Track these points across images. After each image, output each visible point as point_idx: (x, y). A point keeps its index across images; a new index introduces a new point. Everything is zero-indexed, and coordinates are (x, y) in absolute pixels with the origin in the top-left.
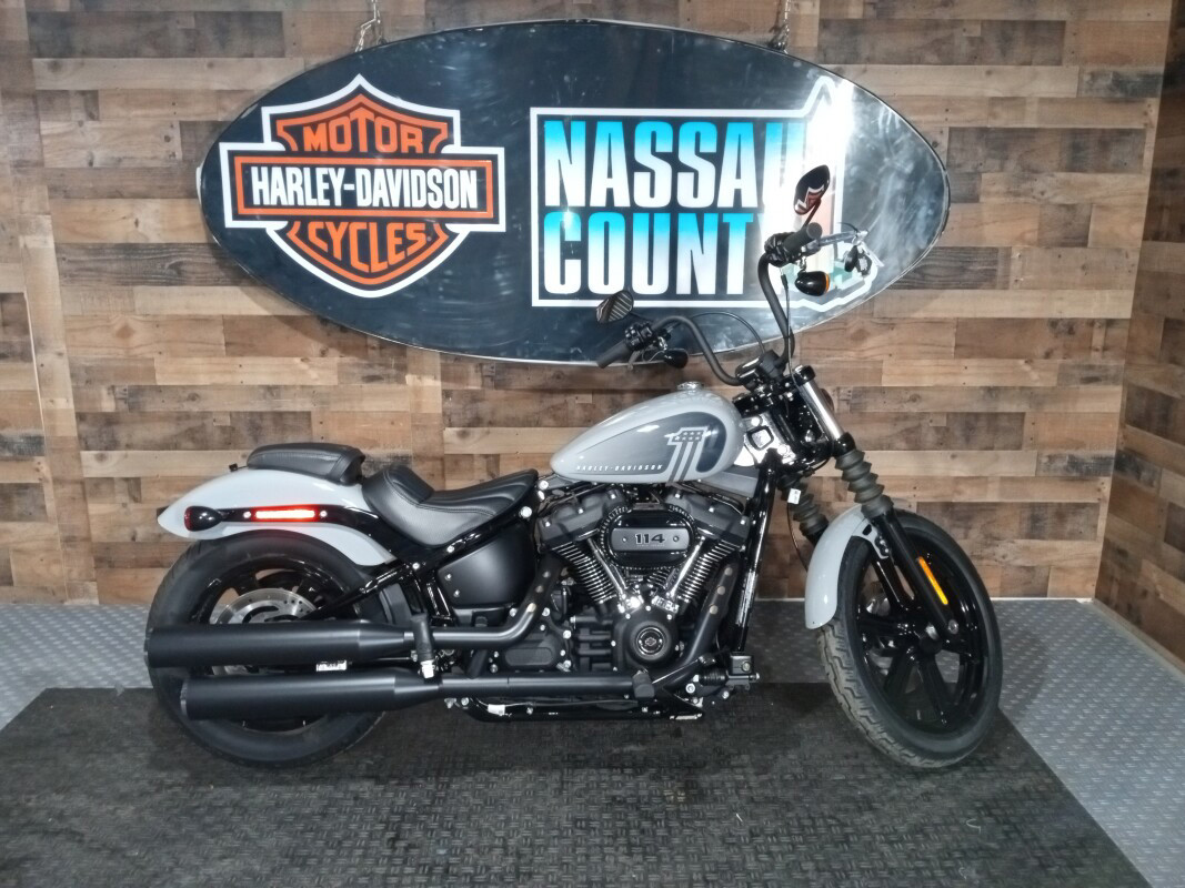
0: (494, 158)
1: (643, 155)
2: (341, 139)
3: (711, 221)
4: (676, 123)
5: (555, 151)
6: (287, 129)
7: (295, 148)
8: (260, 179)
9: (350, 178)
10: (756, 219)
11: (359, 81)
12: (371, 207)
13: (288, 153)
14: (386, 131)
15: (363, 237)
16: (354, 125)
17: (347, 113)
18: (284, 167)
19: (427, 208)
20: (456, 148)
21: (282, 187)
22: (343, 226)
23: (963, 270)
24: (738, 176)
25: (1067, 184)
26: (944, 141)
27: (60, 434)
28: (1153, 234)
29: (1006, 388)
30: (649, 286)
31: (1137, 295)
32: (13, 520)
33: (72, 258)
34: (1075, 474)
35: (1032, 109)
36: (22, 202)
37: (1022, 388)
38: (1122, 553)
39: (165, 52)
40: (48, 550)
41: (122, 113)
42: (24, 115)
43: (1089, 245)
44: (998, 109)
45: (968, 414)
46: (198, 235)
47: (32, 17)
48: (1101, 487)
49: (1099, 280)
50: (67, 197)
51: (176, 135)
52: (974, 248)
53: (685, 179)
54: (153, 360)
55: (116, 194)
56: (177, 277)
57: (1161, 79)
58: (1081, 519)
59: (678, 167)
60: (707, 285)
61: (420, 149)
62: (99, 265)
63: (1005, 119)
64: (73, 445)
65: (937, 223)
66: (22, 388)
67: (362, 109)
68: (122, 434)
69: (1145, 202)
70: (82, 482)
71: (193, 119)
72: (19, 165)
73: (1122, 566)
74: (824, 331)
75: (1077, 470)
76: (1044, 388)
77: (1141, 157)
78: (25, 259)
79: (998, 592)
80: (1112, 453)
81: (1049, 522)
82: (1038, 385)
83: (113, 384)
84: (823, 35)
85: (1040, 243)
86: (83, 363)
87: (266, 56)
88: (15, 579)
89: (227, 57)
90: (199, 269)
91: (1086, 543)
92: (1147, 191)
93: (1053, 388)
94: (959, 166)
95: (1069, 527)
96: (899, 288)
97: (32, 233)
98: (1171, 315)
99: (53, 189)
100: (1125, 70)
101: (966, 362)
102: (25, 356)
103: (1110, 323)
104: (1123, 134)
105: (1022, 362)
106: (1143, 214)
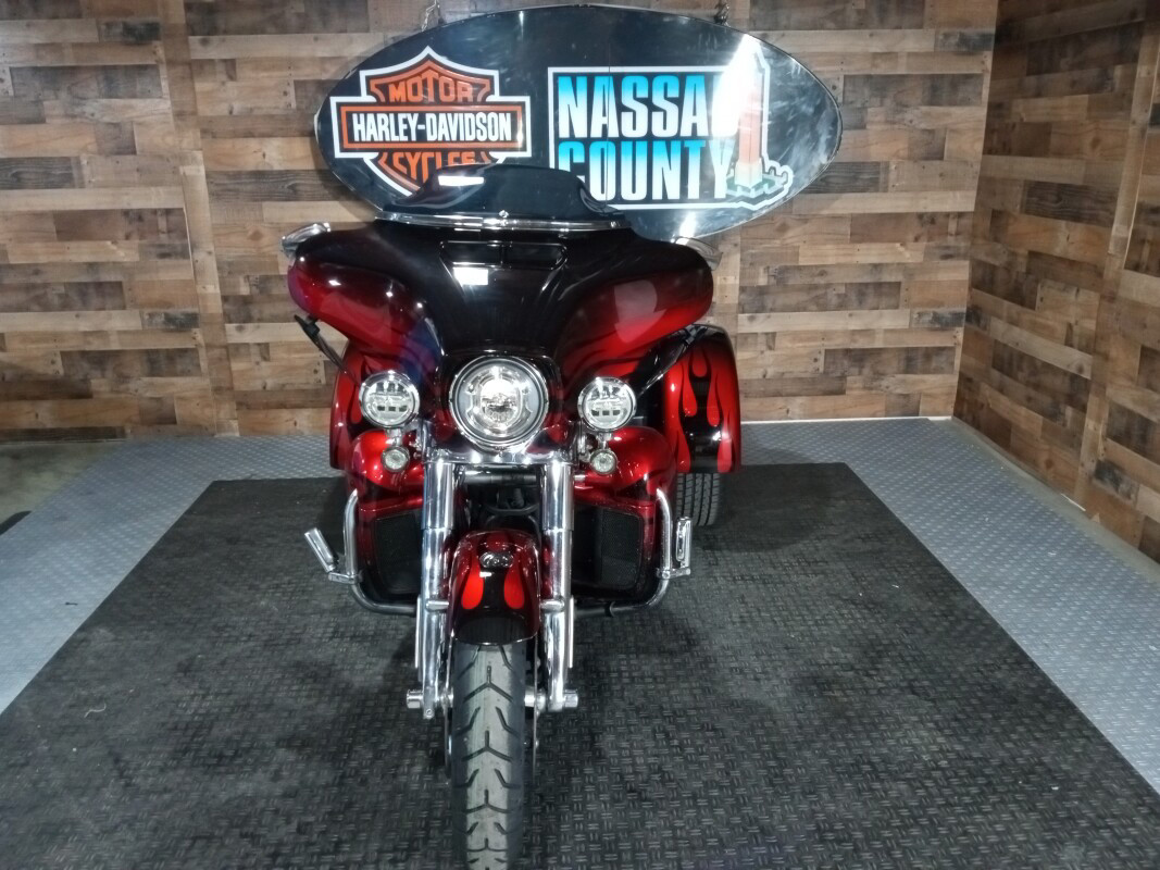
0: (522, 104)
1: (627, 100)
2: (415, 93)
3: (676, 146)
4: (650, 77)
5: (566, 98)
6: (377, 86)
7: (383, 99)
8: (359, 122)
9: (422, 120)
10: (707, 144)
11: (428, 51)
12: (437, 141)
13: (379, 103)
14: (446, 85)
15: (432, 162)
16: (425, 82)
17: (419, 74)
18: (375, 113)
19: (476, 141)
20: (496, 97)
21: (375, 128)
22: (418, 155)
23: (855, 179)
24: (695, 114)
25: (928, 114)
26: (840, 85)
27: (210, 311)
28: (988, 151)
29: (887, 264)
30: (634, 193)
31: (978, 194)
32: (175, 375)
33: (218, 182)
34: (937, 326)
35: (903, 61)
36: (181, 141)
37: (899, 264)
38: (970, 380)
39: (283, 29)
40: (200, 397)
41: (253, 75)
42: (183, 78)
43: (945, 157)
44: (878, 61)
45: (861, 284)
46: (310, 165)
47: (188, 7)
48: (954, 333)
49: (951, 184)
50: (214, 137)
51: (291, 90)
52: (863, 163)
53: (657, 116)
54: (276, 256)
55: (249, 134)
56: (293, 195)
57: (993, 38)
58: (943, 359)
59: (652, 108)
60: (674, 193)
61: (470, 98)
62: (237, 186)
63: (883, 69)
64: (220, 320)
65: (833, 146)
66: (182, 278)
67: (430, 71)
68: (255, 311)
69: (984, 126)
70: (226, 347)
71: (302, 79)
72: (179, 115)
73: (970, 389)
74: (757, 226)
75: (939, 323)
76: (914, 264)
77: (980, 94)
78: (184, 183)
79: (884, 413)
80: (964, 310)
81: (919, 362)
82: (910, 261)
83: (248, 273)
84: (753, 11)
85: (909, 158)
86: (225, 259)
87: (356, 31)
88: (178, 419)
89: (328, 32)
90: (308, 189)
91: (946, 376)
92: (984, 119)
93: (921, 264)
94: (852, 102)
95: (934, 365)
96: (810, 192)
97: (189, 164)
98: (997, 208)
99: (204, 132)
100: (969, 32)
101: (858, 246)
102: (184, 254)
103: (960, 215)
104: (968, 77)
105: (898, 245)
106: (983, 136)
